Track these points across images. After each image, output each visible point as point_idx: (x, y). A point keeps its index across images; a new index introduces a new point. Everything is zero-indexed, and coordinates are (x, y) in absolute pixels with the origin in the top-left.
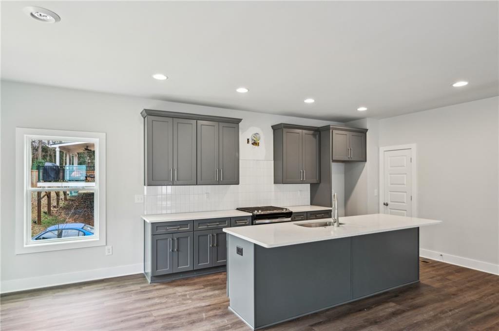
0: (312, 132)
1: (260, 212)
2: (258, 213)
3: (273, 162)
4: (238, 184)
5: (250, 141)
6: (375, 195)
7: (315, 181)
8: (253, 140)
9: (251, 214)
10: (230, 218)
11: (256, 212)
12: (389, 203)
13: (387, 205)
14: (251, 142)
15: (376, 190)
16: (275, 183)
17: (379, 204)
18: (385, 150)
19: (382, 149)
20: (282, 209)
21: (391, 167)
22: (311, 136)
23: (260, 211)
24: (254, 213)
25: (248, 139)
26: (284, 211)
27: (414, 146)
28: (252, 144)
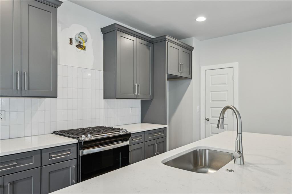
0: (145, 42)
1: (90, 137)
2: (87, 139)
3: (102, 72)
4: (56, 97)
5: (74, 41)
6: (198, 111)
7: (148, 96)
8: (77, 41)
9: (76, 141)
10: (40, 151)
11: (83, 138)
12: (210, 118)
13: (208, 120)
14: (74, 43)
15: (198, 107)
16: (104, 98)
17: (200, 119)
18: (206, 69)
19: (204, 68)
20: (118, 130)
21: (212, 84)
22: (145, 47)
23: (89, 135)
24: (80, 139)
25: (71, 39)
26: (121, 133)
27: (236, 65)
28: (77, 46)
